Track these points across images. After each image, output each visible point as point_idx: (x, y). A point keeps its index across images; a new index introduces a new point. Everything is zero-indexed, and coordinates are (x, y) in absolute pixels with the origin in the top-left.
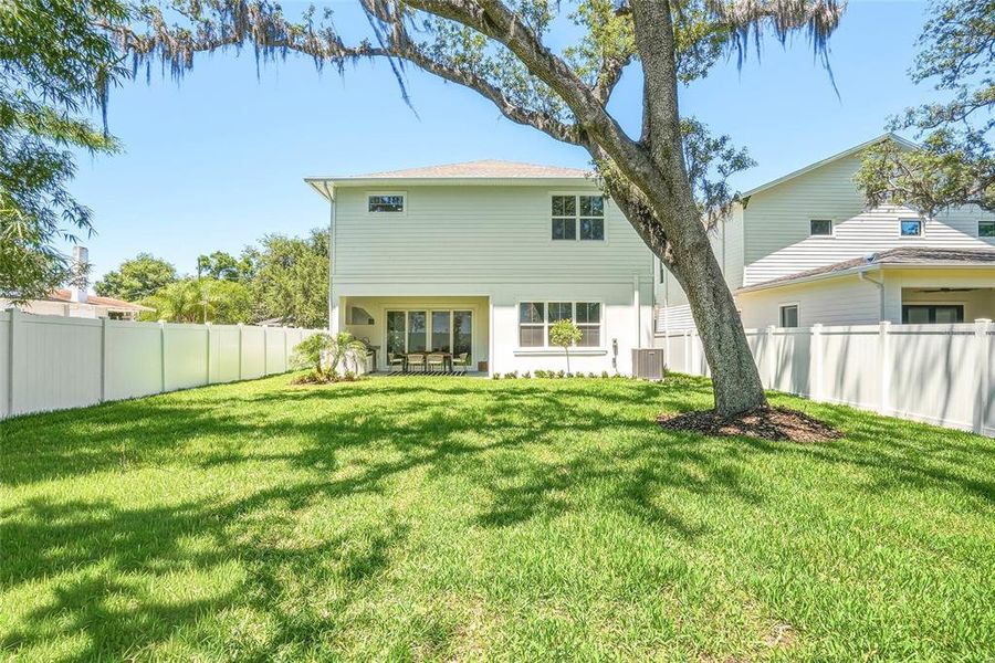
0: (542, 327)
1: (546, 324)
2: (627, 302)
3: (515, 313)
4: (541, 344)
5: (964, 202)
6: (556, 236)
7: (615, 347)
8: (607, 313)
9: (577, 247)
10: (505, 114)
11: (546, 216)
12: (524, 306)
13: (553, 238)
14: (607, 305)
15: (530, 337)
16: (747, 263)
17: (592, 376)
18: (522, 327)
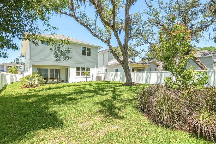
0: (80, 72)
1: (81, 72)
2: (94, 68)
3: (75, 69)
4: (80, 76)
5: (136, 56)
6: (83, 54)
7: (93, 76)
8: (91, 69)
9: (86, 57)
10: (92, 34)
11: (80, 50)
12: (77, 68)
13: (82, 55)
14: (91, 68)
15: (78, 74)
16: (108, 62)
17: (89, 81)
18: (76, 72)
